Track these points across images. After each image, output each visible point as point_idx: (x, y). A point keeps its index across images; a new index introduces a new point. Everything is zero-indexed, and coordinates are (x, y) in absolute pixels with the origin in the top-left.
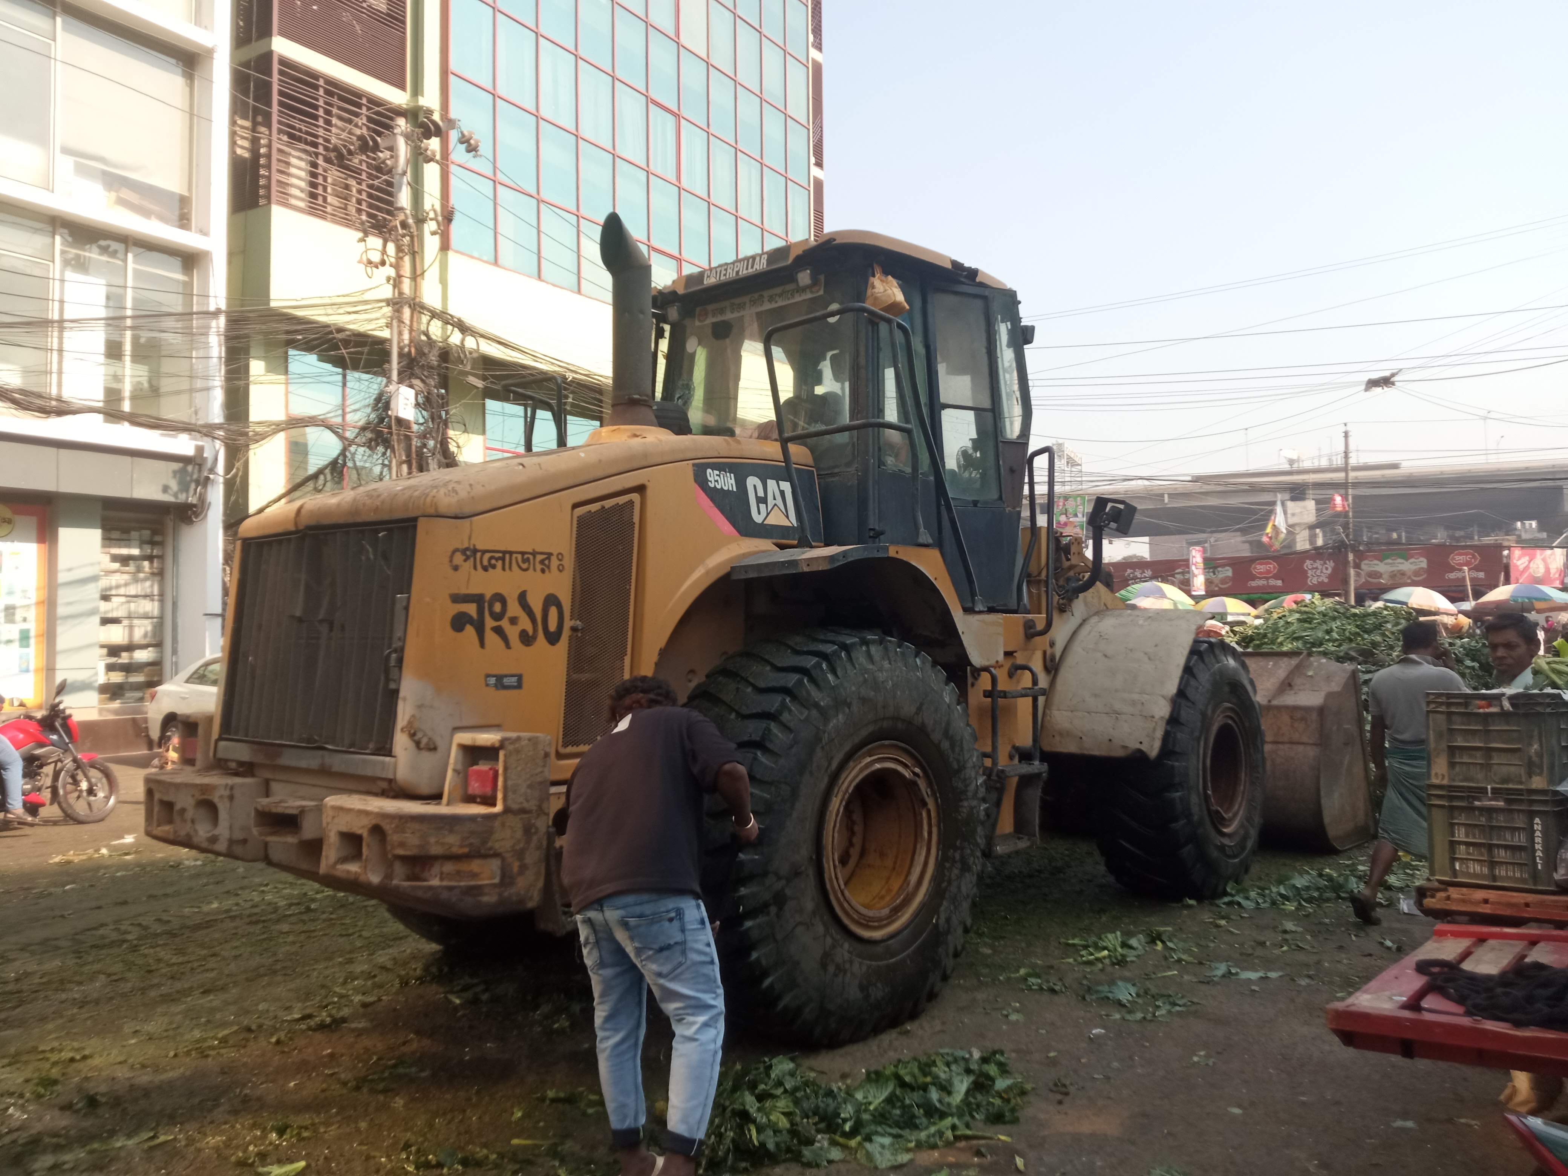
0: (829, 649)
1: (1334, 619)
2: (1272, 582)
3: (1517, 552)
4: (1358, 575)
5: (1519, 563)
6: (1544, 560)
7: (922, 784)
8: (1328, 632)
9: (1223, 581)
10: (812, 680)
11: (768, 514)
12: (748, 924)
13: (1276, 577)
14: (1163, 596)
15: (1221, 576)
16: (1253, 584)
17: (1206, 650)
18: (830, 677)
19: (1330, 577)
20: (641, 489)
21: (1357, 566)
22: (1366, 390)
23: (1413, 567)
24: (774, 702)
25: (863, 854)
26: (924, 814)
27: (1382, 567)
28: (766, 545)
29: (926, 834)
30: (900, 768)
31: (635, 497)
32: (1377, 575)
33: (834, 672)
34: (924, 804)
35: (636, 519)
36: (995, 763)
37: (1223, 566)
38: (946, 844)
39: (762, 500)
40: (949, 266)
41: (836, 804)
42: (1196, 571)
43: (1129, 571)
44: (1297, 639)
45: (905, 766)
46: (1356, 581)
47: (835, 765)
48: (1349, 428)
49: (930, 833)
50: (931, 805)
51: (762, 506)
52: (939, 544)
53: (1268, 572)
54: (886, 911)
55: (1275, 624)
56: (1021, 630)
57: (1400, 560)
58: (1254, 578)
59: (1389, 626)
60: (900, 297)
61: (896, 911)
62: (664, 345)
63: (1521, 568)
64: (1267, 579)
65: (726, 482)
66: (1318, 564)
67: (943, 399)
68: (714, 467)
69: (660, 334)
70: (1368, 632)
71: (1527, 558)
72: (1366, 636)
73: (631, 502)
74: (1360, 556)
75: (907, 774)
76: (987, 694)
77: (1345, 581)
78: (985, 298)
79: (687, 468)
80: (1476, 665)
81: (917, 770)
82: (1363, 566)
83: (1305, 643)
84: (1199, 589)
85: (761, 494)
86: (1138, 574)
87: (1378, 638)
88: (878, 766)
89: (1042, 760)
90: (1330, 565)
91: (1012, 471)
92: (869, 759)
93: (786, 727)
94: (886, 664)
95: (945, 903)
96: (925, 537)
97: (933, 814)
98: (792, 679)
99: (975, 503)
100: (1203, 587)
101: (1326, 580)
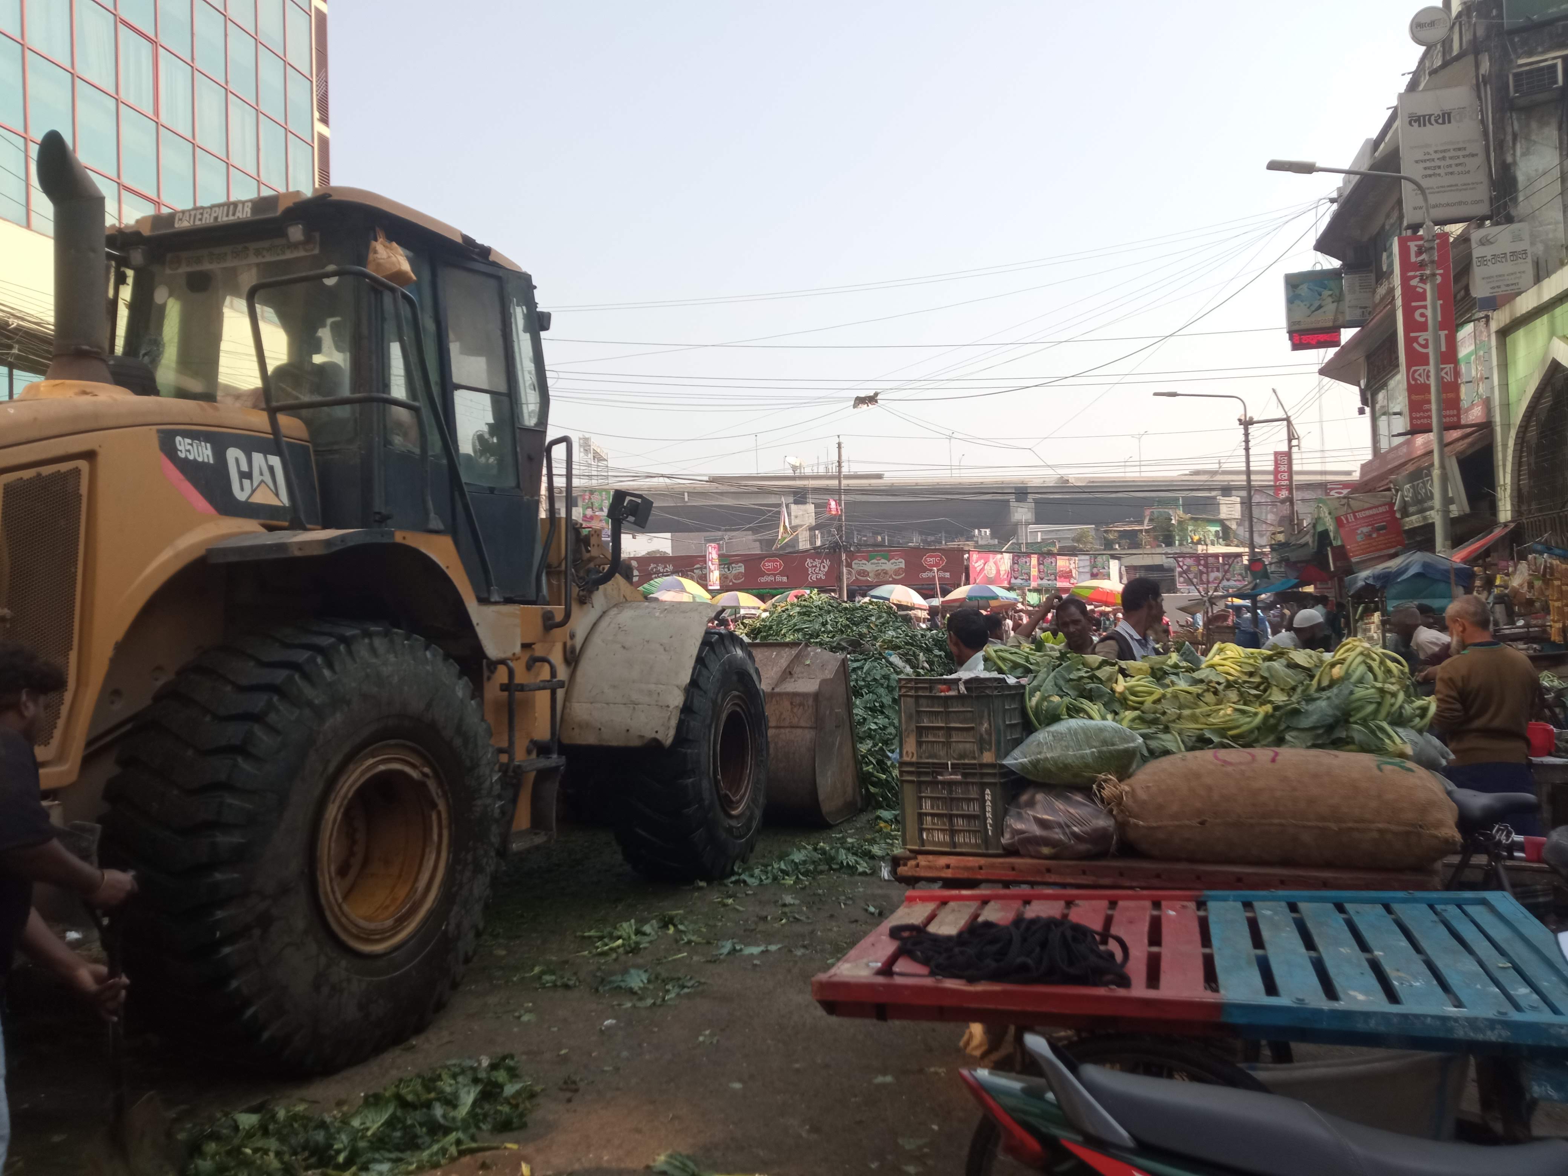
0: (325, 641)
1: (829, 612)
2: (778, 578)
3: (975, 556)
4: (849, 573)
5: (976, 565)
6: (995, 563)
7: (432, 785)
8: (824, 624)
9: (736, 577)
10: (305, 676)
11: (253, 491)
12: (226, 950)
13: (782, 574)
14: (683, 589)
15: (734, 572)
16: (763, 580)
17: (717, 640)
18: (327, 673)
19: (826, 574)
20: (90, 456)
21: (849, 565)
22: (856, 405)
23: (894, 567)
24: (259, 702)
25: (366, 861)
26: (434, 817)
27: (869, 567)
28: (251, 526)
29: (435, 837)
30: (408, 769)
31: (83, 465)
32: (865, 573)
33: (330, 666)
34: (434, 806)
35: (84, 490)
36: (511, 759)
38: (457, 846)
39: (248, 475)
40: (460, 241)
41: (333, 811)
42: (712, 567)
43: (652, 566)
44: (798, 630)
45: (413, 766)
46: (848, 578)
47: (331, 768)
48: (842, 439)
49: (440, 836)
50: (442, 806)
51: (246, 482)
52: (452, 531)
53: (775, 569)
54: (389, 922)
55: (780, 616)
56: (539, 621)
57: (883, 561)
58: (763, 574)
59: (873, 619)
60: (406, 266)
61: (401, 921)
62: (126, 293)
63: (978, 569)
64: (775, 575)
65: (203, 453)
66: (817, 562)
67: (456, 379)
68: (185, 434)
69: (121, 280)
70: (857, 624)
71: (982, 561)
72: (855, 628)
73: (77, 471)
74: (851, 556)
75: (414, 774)
76: (504, 688)
77: (839, 579)
78: (499, 279)
79: (151, 436)
80: (943, 653)
81: (426, 770)
82: (853, 566)
83: (805, 634)
84: (714, 584)
85: (245, 468)
86: (660, 569)
87: (865, 630)
88: (382, 768)
89: (560, 753)
90: (827, 563)
91: (530, 459)
92: (371, 761)
93: (272, 730)
94: (392, 658)
95: (456, 908)
96: (435, 523)
97: (444, 815)
98: (280, 676)
99: (492, 490)
100: (718, 582)
101: (823, 578)
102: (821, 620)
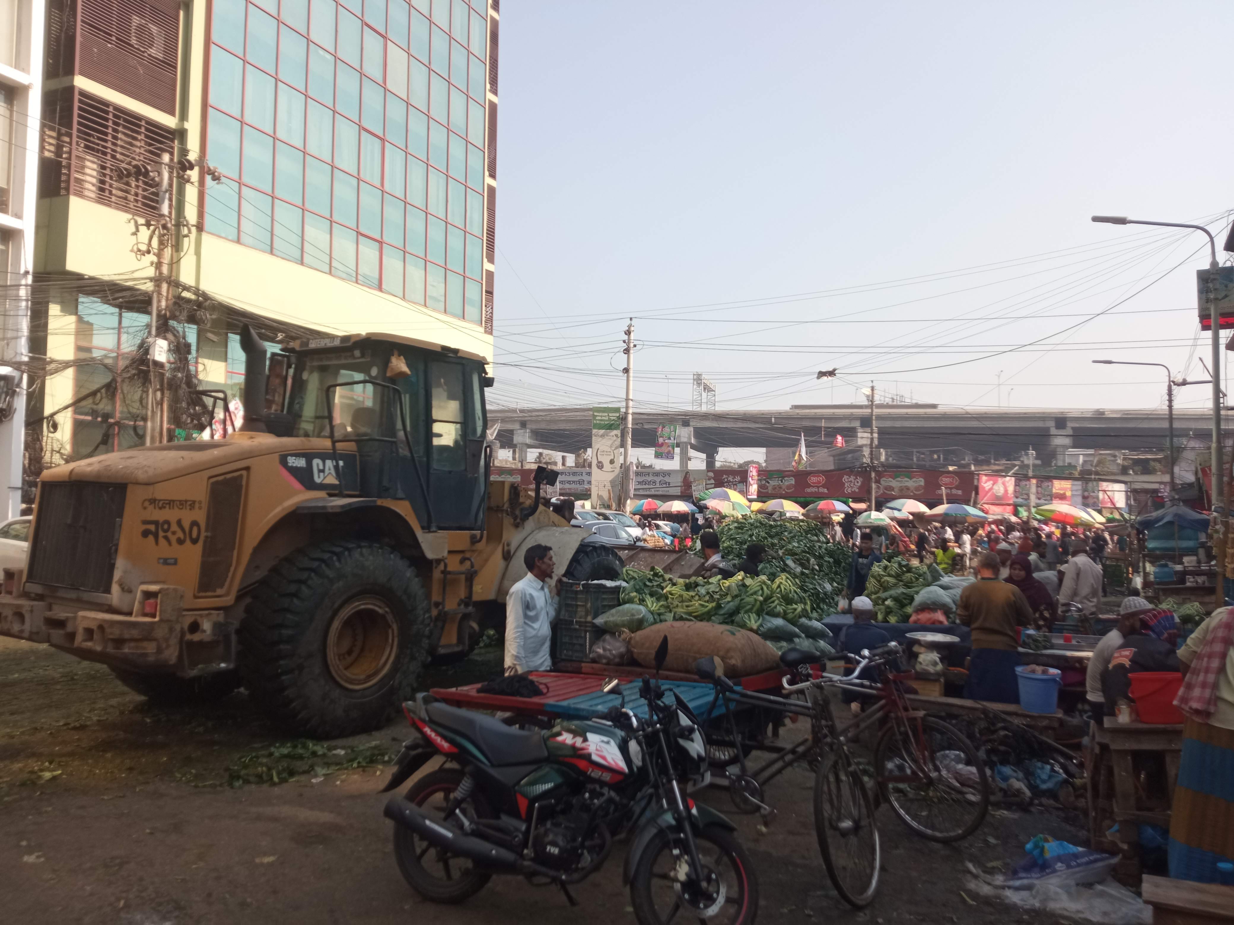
0: (338, 550)
2: (822, 490)
3: (984, 478)
4: (878, 488)
5: (985, 485)
6: (1004, 484)
7: (390, 618)
8: (751, 536)
9: (788, 487)
10: (327, 565)
11: (325, 478)
12: (284, 678)
13: (824, 486)
14: (727, 498)
15: (786, 483)
16: (809, 490)
18: (337, 564)
19: (860, 488)
20: (247, 469)
21: (878, 482)
22: (818, 378)
23: (915, 485)
24: (305, 575)
25: (362, 650)
26: (390, 631)
27: (894, 483)
28: (322, 494)
29: (390, 641)
30: (377, 609)
31: (244, 473)
32: (891, 488)
33: (339, 560)
34: (390, 627)
35: (244, 483)
36: (443, 608)
37: (788, 476)
38: (401, 647)
39: (323, 471)
40: (439, 350)
41: (336, 624)
42: (752, 482)
43: (725, 476)
44: (733, 539)
45: (380, 607)
46: (876, 492)
47: (336, 605)
48: (874, 384)
49: (393, 641)
50: (395, 626)
51: (322, 474)
52: (409, 497)
53: (819, 482)
54: (362, 677)
56: (468, 540)
57: (906, 479)
58: (809, 486)
59: (786, 534)
60: (404, 368)
61: (369, 677)
63: (987, 488)
64: (818, 487)
65: (301, 463)
66: (852, 478)
67: (434, 417)
68: (292, 455)
70: (772, 537)
71: (991, 482)
73: (241, 476)
74: (880, 475)
75: (380, 611)
76: (443, 572)
77: (869, 492)
78: (463, 364)
79: (276, 457)
81: (387, 609)
82: (882, 482)
83: (737, 542)
84: (752, 494)
85: (321, 467)
86: (731, 479)
88: (363, 607)
89: (474, 606)
90: (860, 480)
91: (474, 455)
92: (357, 603)
93: (309, 587)
94: (371, 558)
95: (398, 675)
96: (400, 494)
97: (396, 631)
98: (315, 564)
99: (450, 472)
100: (756, 493)
101: (857, 490)
102: (750, 532)
